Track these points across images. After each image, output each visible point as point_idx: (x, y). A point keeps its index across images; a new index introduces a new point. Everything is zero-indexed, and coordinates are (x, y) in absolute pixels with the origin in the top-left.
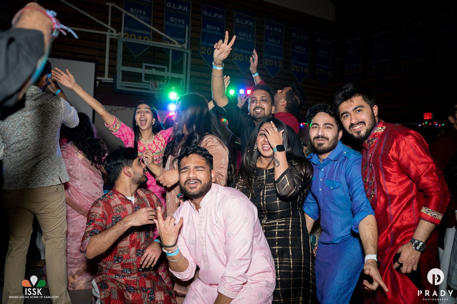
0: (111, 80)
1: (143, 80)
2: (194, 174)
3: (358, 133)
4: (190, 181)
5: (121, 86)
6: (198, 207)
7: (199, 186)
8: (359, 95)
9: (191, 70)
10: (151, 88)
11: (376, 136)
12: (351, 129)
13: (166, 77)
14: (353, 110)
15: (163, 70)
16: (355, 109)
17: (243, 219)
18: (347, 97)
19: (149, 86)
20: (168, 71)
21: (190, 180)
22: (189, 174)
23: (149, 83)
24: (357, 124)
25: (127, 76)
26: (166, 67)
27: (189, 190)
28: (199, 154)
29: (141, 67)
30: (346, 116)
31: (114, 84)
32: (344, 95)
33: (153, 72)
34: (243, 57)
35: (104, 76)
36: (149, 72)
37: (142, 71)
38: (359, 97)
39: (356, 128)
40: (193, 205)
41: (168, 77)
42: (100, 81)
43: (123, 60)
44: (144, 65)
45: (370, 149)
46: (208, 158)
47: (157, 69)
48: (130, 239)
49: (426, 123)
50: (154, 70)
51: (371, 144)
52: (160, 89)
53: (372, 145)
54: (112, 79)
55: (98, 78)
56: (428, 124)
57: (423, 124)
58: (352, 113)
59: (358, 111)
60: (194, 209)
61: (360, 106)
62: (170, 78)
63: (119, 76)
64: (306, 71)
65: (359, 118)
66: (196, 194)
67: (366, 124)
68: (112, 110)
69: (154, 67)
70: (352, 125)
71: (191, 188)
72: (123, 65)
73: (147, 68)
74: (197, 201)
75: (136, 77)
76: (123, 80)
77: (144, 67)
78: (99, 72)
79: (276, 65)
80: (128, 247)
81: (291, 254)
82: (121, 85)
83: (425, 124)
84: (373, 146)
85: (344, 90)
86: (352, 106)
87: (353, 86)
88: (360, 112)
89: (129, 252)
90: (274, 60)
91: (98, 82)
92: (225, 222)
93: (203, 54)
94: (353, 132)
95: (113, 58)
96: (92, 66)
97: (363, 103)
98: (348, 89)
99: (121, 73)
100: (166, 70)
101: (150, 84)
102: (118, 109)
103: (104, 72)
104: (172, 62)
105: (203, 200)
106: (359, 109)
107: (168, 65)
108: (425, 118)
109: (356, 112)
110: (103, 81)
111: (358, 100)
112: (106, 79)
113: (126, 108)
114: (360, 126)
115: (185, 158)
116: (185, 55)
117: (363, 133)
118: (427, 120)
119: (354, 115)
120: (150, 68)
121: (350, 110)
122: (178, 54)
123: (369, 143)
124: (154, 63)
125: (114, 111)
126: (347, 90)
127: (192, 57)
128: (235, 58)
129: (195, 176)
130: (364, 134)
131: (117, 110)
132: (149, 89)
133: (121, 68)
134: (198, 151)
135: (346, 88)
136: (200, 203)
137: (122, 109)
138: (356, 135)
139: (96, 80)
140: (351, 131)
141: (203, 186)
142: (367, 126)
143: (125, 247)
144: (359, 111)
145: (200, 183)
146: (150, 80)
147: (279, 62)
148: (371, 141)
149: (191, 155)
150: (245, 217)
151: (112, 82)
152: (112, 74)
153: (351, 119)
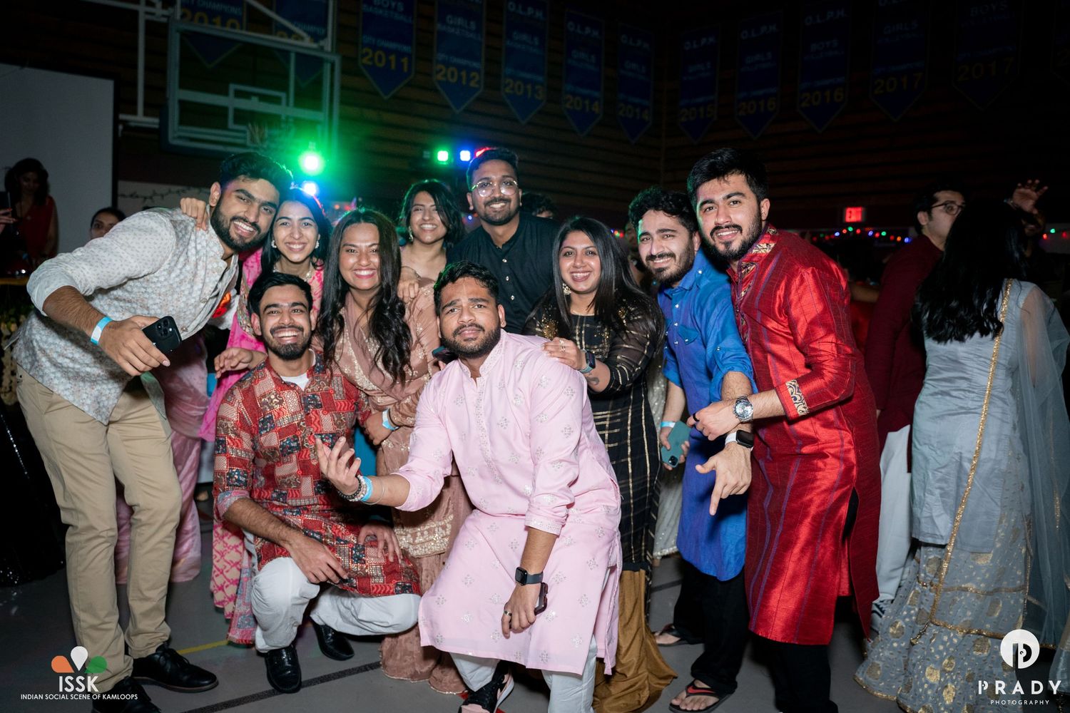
0: (153, 122)
1: (231, 124)
2: (471, 314)
3: (728, 244)
4: (465, 328)
5: (180, 138)
6: (475, 374)
7: (481, 336)
8: (741, 173)
9: (342, 102)
10: (249, 143)
11: (755, 259)
12: (715, 237)
13: (283, 118)
14: (724, 199)
15: (276, 101)
16: (729, 197)
17: (565, 390)
18: (717, 172)
19: (245, 138)
20: (288, 104)
21: (464, 326)
22: (461, 315)
23: (244, 132)
24: (727, 227)
25: (192, 114)
26: (282, 95)
27: (463, 343)
28: (474, 275)
29: (226, 93)
30: (709, 208)
31: (162, 131)
32: (712, 166)
33: (253, 104)
34: (456, 74)
35: (135, 112)
36: (244, 104)
37: (229, 102)
38: (740, 176)
39: (724, 234)
40: (466, 369)
41: (287, 117)
42: (125, 122)
43: (182, 74)
44: (233, 87)
45: (743, 283)
46: (491, 284)
47: (263, 98)
48: (298, 458)
49: (850, 229)
50: (255, 99)
51: (745, 273)
52: (273, 146)
53: (746, 276)
54: (156, 120)
55: (122, 117)
56: (854, 231)
57: (844, 231)
58: (721, 204)
59: (733, 202)
60: (467, 376)
61: (738, 194)
62: (291, 120)
63: (174, 113)
64: (597, 108)
65: (732, 216)
66: (477, 349)
67: (743, 231)
68: (155, 194)
69: (255, 94)
70: (718, 228)
71: (465, 340)
72: (183, 85)
73: (239, 94)
74: (474, 362)
75: (214, 117)
76: (182, 122)
77: (231, 93)
78: (123, 102)
79: (530, 94)
80: (297, 474)
81: (630, 471)
82: (178, 134)
83: (848, 231)
84: (747, 278)
85: (715, 157)
86: (723, 190)
87: (731, 153)
88: (736, 205)
89: (300, 484)
90: (526, 81)
91: (121, 127)
92: (531, 394)
93: (365, 66)
94: (717, 242)
95: (157, 69)
96: (108, 85)
97: (745, 189)
98: (722, 157)
99: (177, 106)
100: (284, 101)
101: (248, 133)
102: (170, 191)
103: (135, 103)
104: (296, 83)
105: (486, 362)
106: (734, 198)
107: (285, 89)
108: (848, 220)
109: (729, 204)
110: (132, 124)
111: (736, 181)
112: (140, 118)
113: (189, 189)
114: (731, 232)
115: (450, 284)
116: (327, 67)
117: (736, 246)
118: (854, 224)
119: (725, 208)
120: (247, 95)
121: (719, 197)
122: (310, 64)
123: (741, 270)
124: (254, 84)
125: (160, 197)
126: (719, 158)
127: (344, 72)
128: (439, 77)
129: (473, 318)
130: (738, 249)
131: (167, 194)
132: (244, 146)
133: (177, 94)
134: (473, 270)
135: (719, 155)
136: (479, 367)
137: (178, 192)
138: (721, 248)
139: (116, 121)
140: (714, 239)
141: (488, 335)
142: (745, 236)
143: (290, 475)
144: (735, 202)
145: (481, 332)
146: (250, 125)
147: (537, 87)
148: (744, 268)
149: (460, 280)
150: (570, 387)
151: (157, 126)
152: (156, 105)
153: (718, 215)
